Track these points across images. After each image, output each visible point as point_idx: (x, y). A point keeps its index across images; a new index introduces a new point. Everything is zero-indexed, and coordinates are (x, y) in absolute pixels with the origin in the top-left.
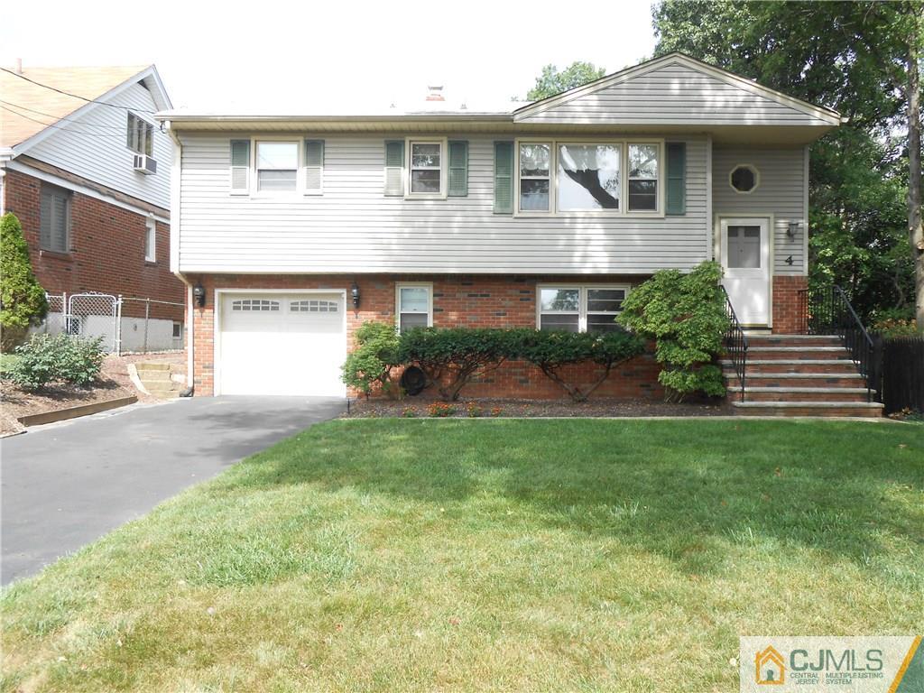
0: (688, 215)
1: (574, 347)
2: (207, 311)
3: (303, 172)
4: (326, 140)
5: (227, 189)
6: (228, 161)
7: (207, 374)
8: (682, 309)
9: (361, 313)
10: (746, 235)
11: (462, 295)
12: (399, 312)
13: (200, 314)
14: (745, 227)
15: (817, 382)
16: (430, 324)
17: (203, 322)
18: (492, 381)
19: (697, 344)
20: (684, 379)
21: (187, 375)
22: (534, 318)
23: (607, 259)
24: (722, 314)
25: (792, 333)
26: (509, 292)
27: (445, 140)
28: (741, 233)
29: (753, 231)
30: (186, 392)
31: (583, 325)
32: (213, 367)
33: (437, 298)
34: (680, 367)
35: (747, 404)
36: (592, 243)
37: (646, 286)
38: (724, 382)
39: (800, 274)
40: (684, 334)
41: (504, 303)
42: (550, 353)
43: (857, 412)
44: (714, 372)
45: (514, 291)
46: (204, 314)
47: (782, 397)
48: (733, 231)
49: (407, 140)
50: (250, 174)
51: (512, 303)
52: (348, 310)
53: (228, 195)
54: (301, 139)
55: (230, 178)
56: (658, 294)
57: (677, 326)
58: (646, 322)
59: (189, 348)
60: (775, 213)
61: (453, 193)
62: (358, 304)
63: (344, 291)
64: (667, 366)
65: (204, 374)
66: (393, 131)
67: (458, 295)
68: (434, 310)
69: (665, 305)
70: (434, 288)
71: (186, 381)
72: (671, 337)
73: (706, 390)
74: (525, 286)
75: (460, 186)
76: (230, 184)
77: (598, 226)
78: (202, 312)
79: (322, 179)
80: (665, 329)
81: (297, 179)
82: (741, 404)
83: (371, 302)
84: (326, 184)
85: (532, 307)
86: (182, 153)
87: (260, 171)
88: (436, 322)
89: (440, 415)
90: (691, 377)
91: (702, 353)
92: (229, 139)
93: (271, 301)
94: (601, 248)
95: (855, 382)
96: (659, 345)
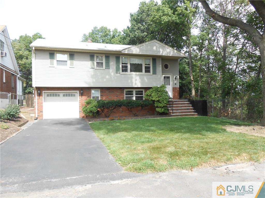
0: (157, 74)
1: (138, 104)
2: (41, 97)
3: (69, 62)
4: (75, 54)
5: (48, 65)
6: (49, 58)
7: (41, 114)
8: (159, 95)
9: (83, 96)
10: (167, 78)
11: (107, 92)
12: (92, 96)
13: (39, 98)
14: (167, 77)
15: (185, 109)
16: (100, 99)
17: (40, 100)
18: (115, 112)
19: (164, 102)
20: (162, 110)
21: (36, 114)
22: (124, 97)
23: (140, 84)
24: (167, 96)
25: (177, 99)
26: (118, 91)
27: (104, 55)
28: (166, 78)
29: (169, 78)
30: (36, 119)
31: (134, 98)
32: (42, 112)
33: (101, 93)
34: (160, 107)
35: (174, 114)
36: (137, 80)
37: (151, 90)
38: (168, 110)
39: (177, 87)
40: (161, 100)
41: (117, 94)
42: (134, 105)
43: (193, 115)
44: (166, 108)
45: (119, 91)
46: (40, 98)
47: (180, 113)
48: (164, 77)
49: (95, 55)
50: (55, 61)
51: (119, 94)
52: (79, 96)
53: (49, 67)
54: (68, 53)
55: (49, 62)
56: (154, 92)
57: (160, 99)
58: (152, 98)
59: (36, 107)
60: (173, 74)
61: (106, 68)
62: (82, 95)
63: (78, 91)
64: (157, 107)
65: (40, 114)
66: (92, 53)
67: (106, 92)
68: (101, 96)
69: (156, 94)
70: (101, 90)
71: (35, 116)
72: (158, 101)
73: (165, 112)
74: (122, 90)
75: (108, 66)
76: (49, 64)
77: (138, 76)
78: (39, 97)
79: (74, 63)
80: (157, 99)
81: (67, 63)
82: (173, 114)
83: (85, 94)
84: (75, 65)
85: (123, 95)
86: (35, 55)
87: (57, 61)
88: (101, 98)
89: (112, 120)
90: (163, 109)
91: (165, 104)
92: (49, 52)
93: (57, 94)
94: (139, 83)
95: (192, 109)
96: (155, 103)
